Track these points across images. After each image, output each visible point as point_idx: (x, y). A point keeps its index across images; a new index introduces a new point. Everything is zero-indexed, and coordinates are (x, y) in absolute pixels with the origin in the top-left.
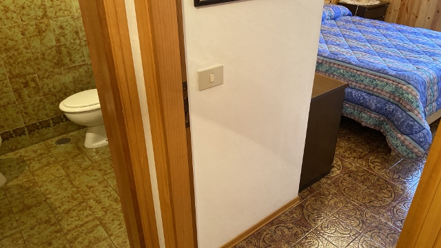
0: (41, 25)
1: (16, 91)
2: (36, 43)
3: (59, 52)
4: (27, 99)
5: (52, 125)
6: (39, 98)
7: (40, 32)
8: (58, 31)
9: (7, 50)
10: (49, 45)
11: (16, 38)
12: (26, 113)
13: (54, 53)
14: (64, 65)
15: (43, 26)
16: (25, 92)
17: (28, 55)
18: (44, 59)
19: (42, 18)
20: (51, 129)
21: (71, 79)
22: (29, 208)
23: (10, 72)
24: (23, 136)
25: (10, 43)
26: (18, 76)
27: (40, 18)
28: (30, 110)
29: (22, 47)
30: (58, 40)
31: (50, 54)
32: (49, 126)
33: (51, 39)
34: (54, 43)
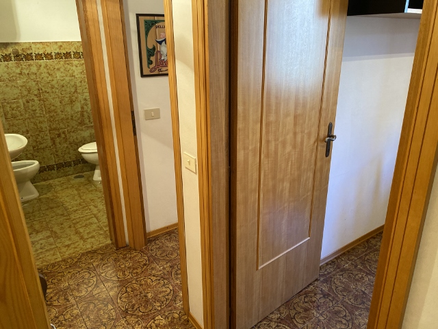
1: (52, 139)
2: (68, 109)
3: (82, 115)
4: (58, 146)
5: (73, 165)
6: (66, 145)
7: (72, 102)
8: (83, 102)
9: (50, 112)
10: (76, 110)
11: (56, 105)
12: (57, 155)
13: (79, 116)
14: (85, 124)
15: (74, 98)
16: (58, 140)
17: (63, 116)
18: (72, 119)
19: (74, 93)
20: (72, 168)
21: (88, 134)
22: (52, 208)
23: (50, 126)
24: (53, 171)
25: (53, 108)
26: (55, 129)
27: (72, 93)
28: (59, 153)
29: (59, 111)
30: (82, 108)
31: (76, 117)
32: (71, 166)
33: (78, 106)
34: (80, 109)
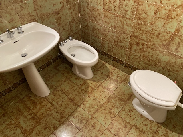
0: (173, 12)
1: (130, 43)
3: (172, 39)
4: (133, 51)
10: (168, 30)
11: (149, 14)
12: (129, 57)
13: (168, 37)
16: (135, 47)
19: (178, 7)
21: (166, 60)
23: (133, 32)
24: (121, 65)
26: (136, 37)
27: (176, 6)
